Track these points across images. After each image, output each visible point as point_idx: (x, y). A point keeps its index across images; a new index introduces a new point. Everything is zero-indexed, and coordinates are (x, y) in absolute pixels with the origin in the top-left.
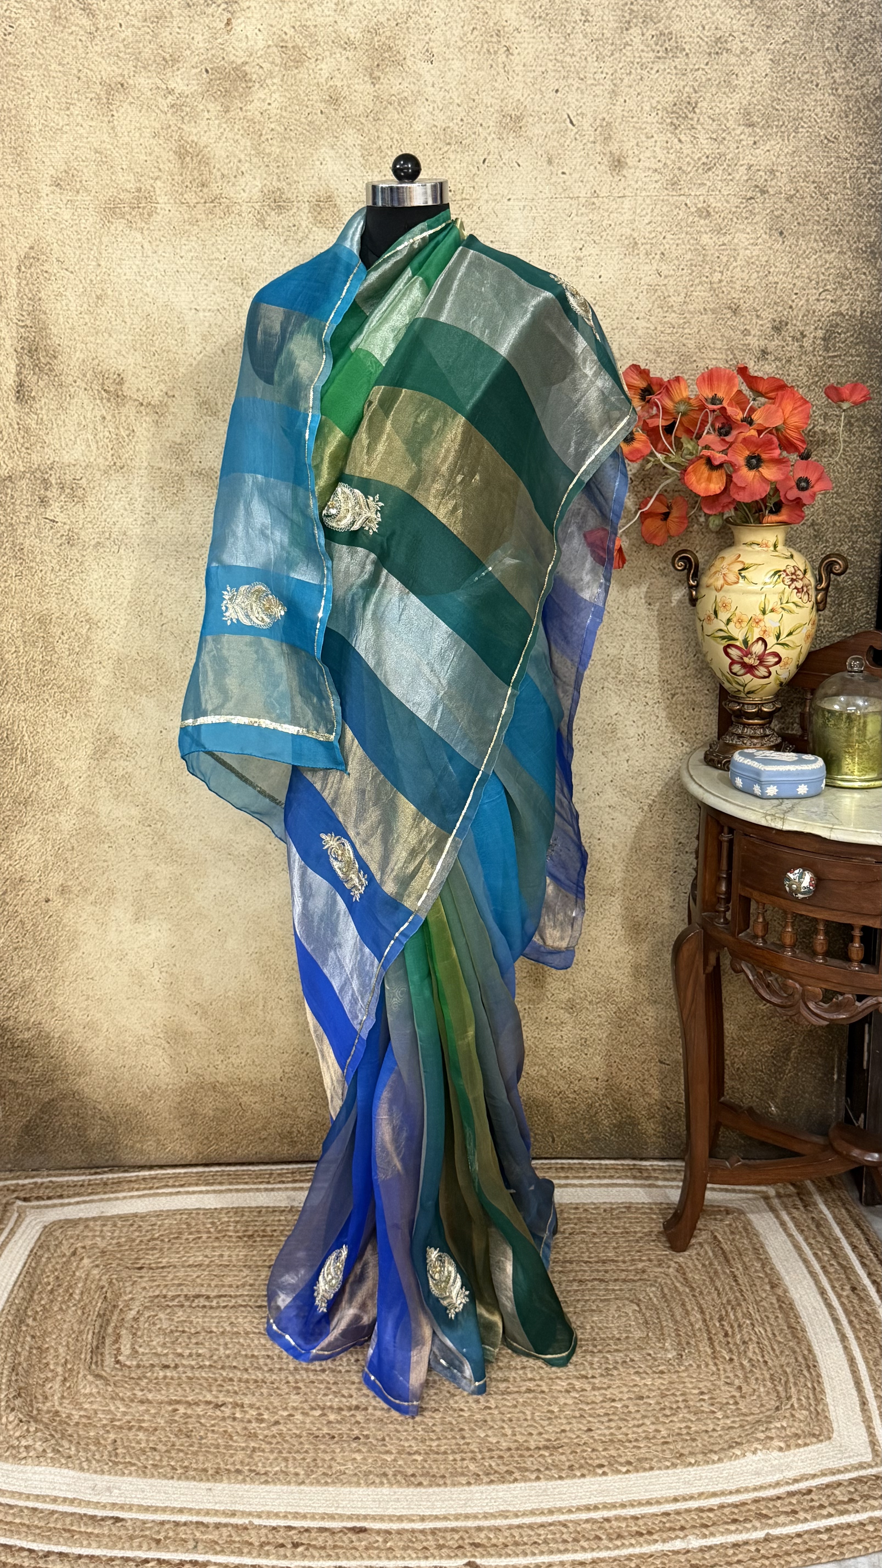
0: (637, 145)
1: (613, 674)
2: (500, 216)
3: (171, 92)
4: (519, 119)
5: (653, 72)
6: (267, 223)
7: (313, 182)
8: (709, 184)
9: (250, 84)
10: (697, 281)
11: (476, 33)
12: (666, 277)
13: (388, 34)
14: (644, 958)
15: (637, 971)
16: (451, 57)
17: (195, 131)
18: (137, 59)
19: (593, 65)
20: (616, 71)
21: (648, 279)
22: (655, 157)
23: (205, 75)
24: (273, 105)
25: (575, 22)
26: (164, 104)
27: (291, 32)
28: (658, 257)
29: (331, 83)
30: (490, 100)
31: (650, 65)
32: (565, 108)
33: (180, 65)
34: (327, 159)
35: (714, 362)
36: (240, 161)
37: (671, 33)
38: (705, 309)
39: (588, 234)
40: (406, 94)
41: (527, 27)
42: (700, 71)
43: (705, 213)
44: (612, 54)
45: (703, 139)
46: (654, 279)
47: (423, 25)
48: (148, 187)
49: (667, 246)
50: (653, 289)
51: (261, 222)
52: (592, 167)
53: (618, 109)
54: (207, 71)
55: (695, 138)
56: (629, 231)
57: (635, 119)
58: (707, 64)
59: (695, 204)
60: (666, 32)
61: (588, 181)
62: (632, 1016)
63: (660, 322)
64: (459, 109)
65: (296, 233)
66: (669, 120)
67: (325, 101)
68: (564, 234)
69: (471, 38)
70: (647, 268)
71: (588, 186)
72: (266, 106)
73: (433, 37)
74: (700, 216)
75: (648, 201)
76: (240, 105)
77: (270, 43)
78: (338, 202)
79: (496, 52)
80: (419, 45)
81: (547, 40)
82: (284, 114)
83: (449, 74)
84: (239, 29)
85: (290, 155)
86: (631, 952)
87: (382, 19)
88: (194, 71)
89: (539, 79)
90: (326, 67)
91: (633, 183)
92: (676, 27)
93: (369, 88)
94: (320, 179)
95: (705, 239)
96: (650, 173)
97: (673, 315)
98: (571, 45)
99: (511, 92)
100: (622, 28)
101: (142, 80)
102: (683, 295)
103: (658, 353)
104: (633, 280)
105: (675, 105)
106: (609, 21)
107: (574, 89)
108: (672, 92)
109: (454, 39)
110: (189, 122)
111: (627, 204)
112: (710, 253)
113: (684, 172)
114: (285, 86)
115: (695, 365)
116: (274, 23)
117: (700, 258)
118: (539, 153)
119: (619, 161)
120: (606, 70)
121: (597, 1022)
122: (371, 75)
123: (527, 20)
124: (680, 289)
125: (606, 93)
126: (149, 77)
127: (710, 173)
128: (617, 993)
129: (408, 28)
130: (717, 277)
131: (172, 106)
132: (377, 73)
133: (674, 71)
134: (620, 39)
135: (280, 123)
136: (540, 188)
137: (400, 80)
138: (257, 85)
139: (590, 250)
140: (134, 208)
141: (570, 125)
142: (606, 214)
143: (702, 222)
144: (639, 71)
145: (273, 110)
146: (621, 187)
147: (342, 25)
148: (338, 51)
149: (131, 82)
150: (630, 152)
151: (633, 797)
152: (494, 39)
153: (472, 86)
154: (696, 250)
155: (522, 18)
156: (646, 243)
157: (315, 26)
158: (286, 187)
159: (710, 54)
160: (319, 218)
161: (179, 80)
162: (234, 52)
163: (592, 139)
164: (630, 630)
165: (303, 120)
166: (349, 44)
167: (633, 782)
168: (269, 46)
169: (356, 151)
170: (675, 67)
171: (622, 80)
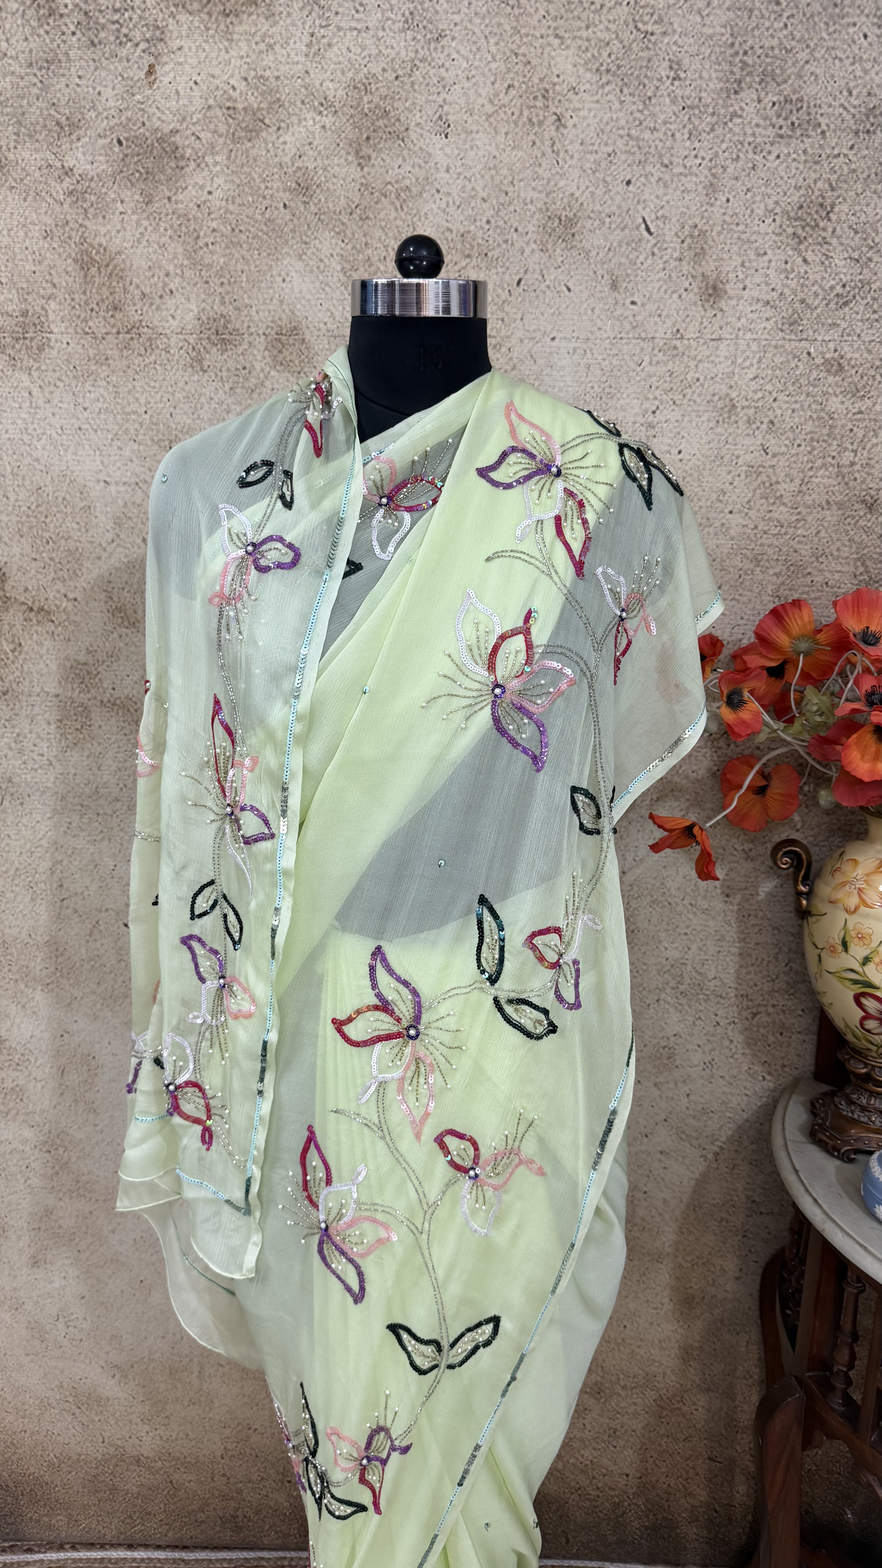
0: (743, 265)
1: (673, 983)
2: (539, 361)
3: (68, 172)
4: (571, 222)
5: (772, 157)
6: (206, 364)
7: (271, 307)
8: (843, 325)
9: (182, 163)
10: (819, 463)
11: (512, 92)
12: (774, 455)
13: (384, 91)
14: (697, 1337)
15: (686, 1354)
16: (475, 128)
17: (103, 230)
18: (19, 123)
19: (683, 145)
20: (716, 155)
21: (748, 457)
22: (767, 284)
23: (117, 149)
24: (216, 194)
25: (660, 80)
26: (59, 189)
27: (242, 86)
28: (764, 426)
29: (299, 164)
30: (531, 194)
31: (768, 147)
32: (640, 207)
33: (82, 132)
34: (293, 274)
35: (837, 576)
36: (167, 275)
37: (801, 100)
38: (828, 502)
39: (667, 391)
40: (407, 182)
41: (588, 86)
42: (842, 159)
43: (836, 366)
44: (712, 130)
45: (838, 260)
46: (757, 458)
47: (435, 80)
48: (38, 309)
49: (779, 412)
50: (754, 471)
51: (197, 363)
52: (675, 296)
53: (717, 212)
54: (120, 142)
55: (828, 257)
56: (724, 390)
57: (741, 228)
58: (852, 148)
59: (822, 353)
60: (794, 97)
61: (668, 316)
62: (677, 1405)
63: (763, 519)
64: (484, 205)
65: (246, 379)
66: (790, 230)
67: (291, 190)
68: (631, 390)
69: (506, 100)
70: (748, 441)
71: (669, 323)
72: (205, 196)
73: (448, 97)
74: (828, 371)
75: (754, 346)
76: (168, 194)
77: (211, 102)
78: (308, 337)
79: (541, 123)
80: (430, 110)
81: (617, 105)
82: (231, 207)
83: (472, 153)
84: (166, 80)
85: (239, 267)
86: (680, 1331)
87: (376, 68)
88: (101, 142)
89: (603, 165)
90: (292, 140)
91: (734, 320)
92: (810, 90)
93: (354, 172)
94: (281, 302)
95: (835, 404)
96: (759, 306)
97: (782, 508)
98: (653, 115)
99: (562, 183)
100: (728, 90)
101: (26, 154)
102: (797, 481)
103: (757, 560)
104: (726, 459)
105: (801, 207)
106: (710, 79)
107: (653, 180)
108: (798, 188)
109: (481, 101)
110: (95, 216)
111: (724, 350)
112: (839, 423)
113: (808, 306)
114: (232, 167)
115: (809, 579)
116: (217, 72)
117: (825, 431)
118: (599, 272)
119: (715, 288)
120: (702, 153)
121: (631, 1409)
122: (357, 152)
123: (588, 75)
124: (794, 472)
125: (700, 188)
126: (37, 150)
127: (847, 309)
128: (659, 1378)
129: (413, 84)
130: (848, 456)
131: (71, 193)
132: (366, 151)
133: (803, 158)
134: (725, 106)
135: (225, 221)
136: (599, 323)
137: (400, 162)
138: (193, 165)
139: (669, 414)
140: (17, 339)
141: (645, 233)
142: (692, 364)
143: (831, 379)
144: (751, 155)
145: (216, 201)
146: (716, 327)
147: (316, 77)
148: (309, 116)
149: (11, 156)
150: (732, 276)
151: (694, 1142)
152: (539, 104)
153: (505, 172)
154: (819, 418)
155: (581, 71)
156: (748, 407)
157: (277, 78)
158: (233, 315)
159: (857, 133)
160: (280, 359)
161: (80, 155)
162: (158, 114)
163: (676, 255)
164: (699, 928)
165: (260, 217)
166: (326, 104)
167: (694, 1123)
168: (209, 107)
169: (334, 264)
170: (805, 152)
171: (724, 168)
